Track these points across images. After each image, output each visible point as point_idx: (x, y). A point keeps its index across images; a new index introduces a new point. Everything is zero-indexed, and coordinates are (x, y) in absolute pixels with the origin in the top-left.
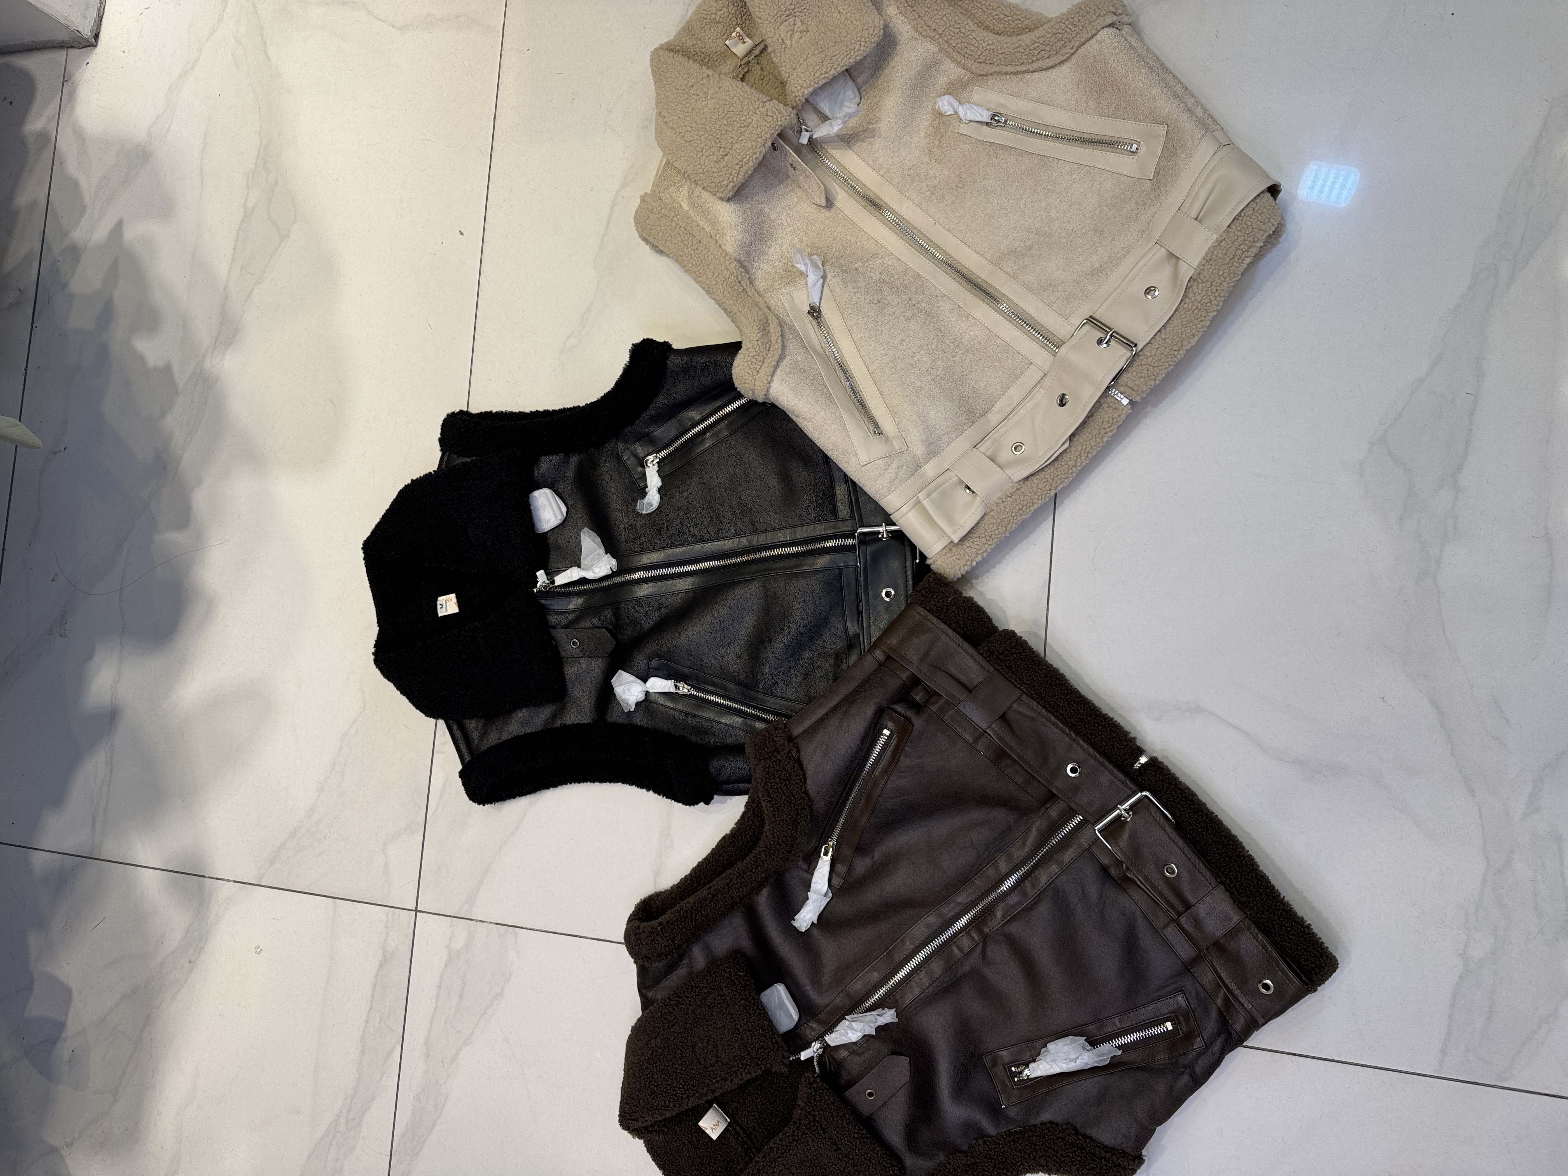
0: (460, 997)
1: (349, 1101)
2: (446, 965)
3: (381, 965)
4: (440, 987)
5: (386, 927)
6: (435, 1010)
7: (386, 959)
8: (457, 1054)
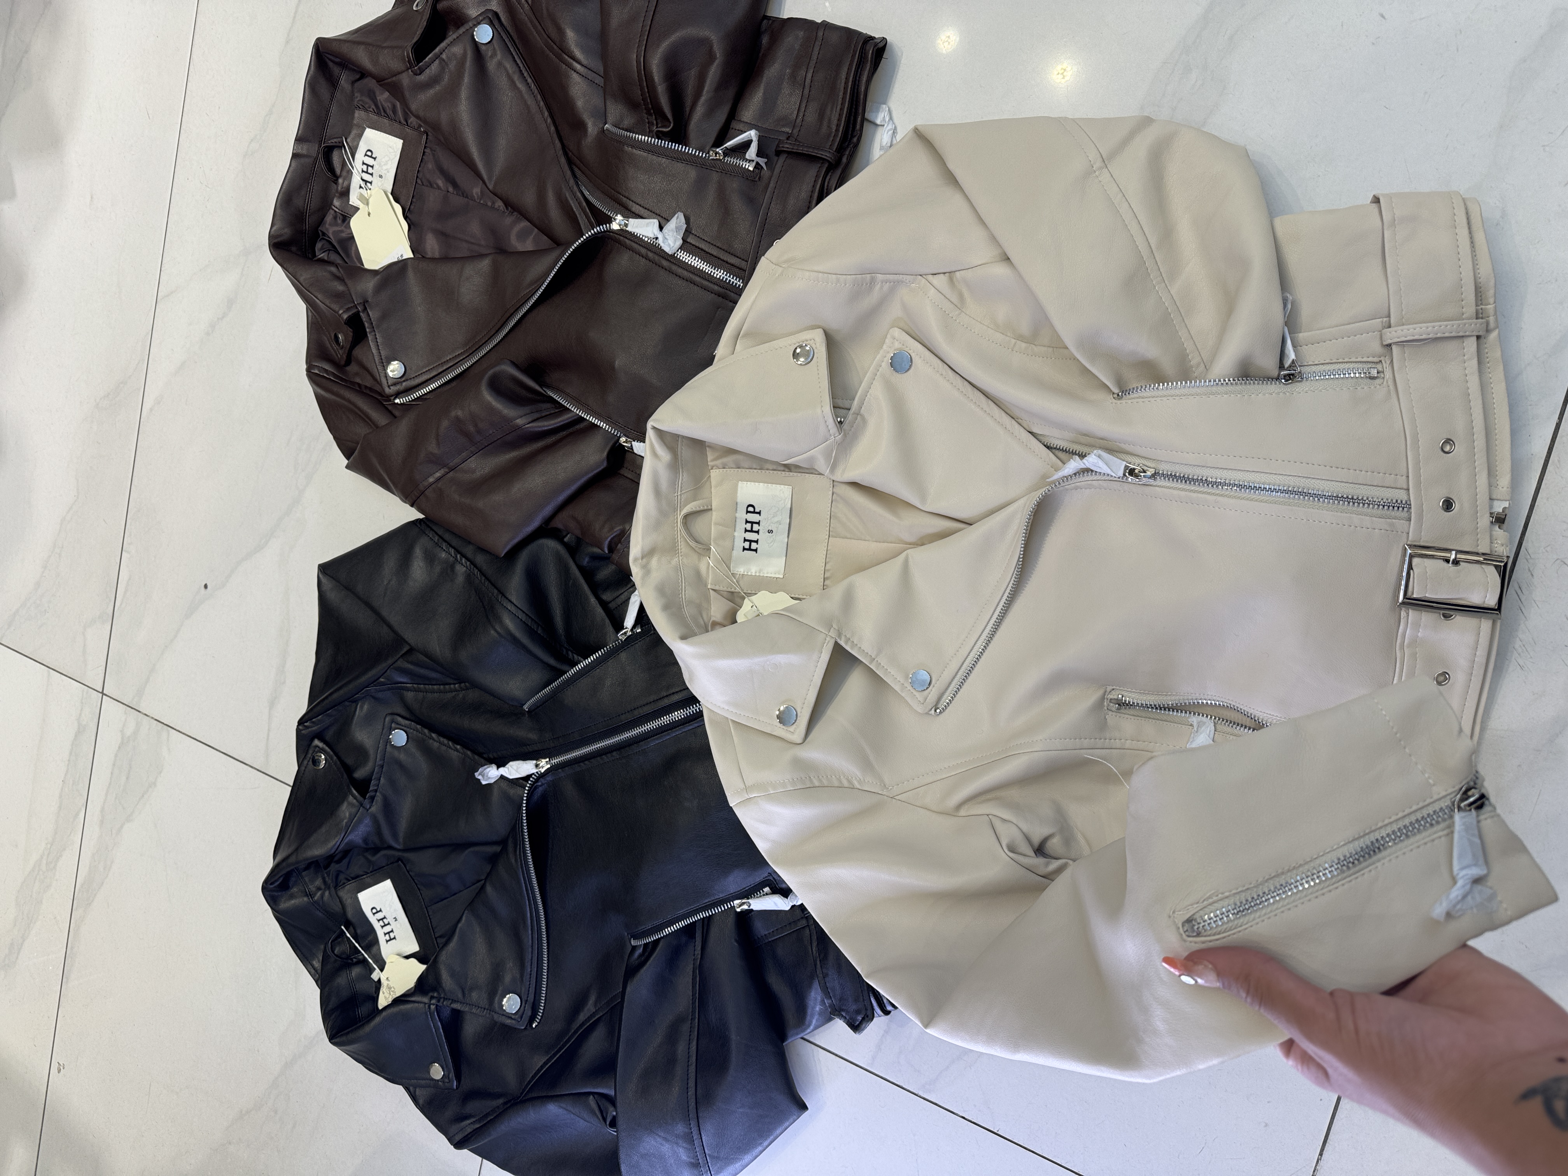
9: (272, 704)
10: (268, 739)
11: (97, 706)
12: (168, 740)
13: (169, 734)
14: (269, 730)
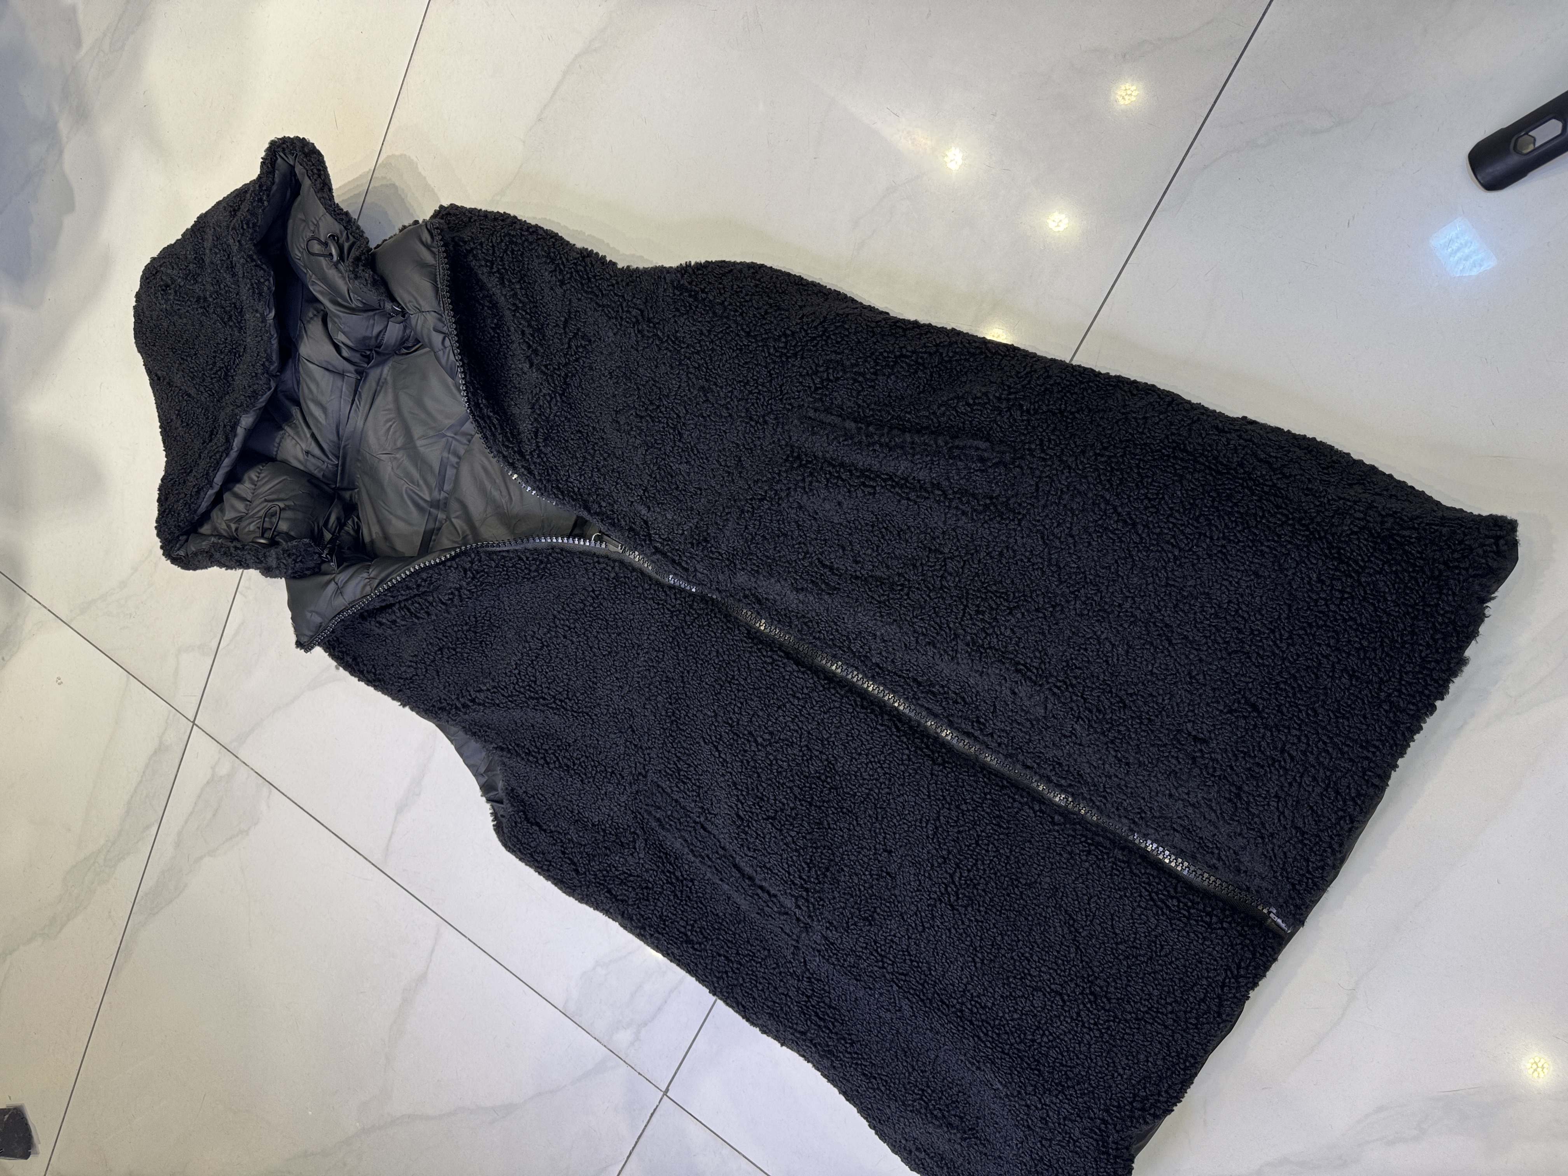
0: (214, 815)
1: (110, 844)
2: (208, 783)
3: (155, 752)
4: (199, 797)
5: (167, 723)
6: (192, 813)
7: (160, 750)
8: (201, 858)
9: (400, 809)
10: (390, 840)
11: (185, 733)
12: (269, 797)
13: (270, 792)
14: (392, 833)
